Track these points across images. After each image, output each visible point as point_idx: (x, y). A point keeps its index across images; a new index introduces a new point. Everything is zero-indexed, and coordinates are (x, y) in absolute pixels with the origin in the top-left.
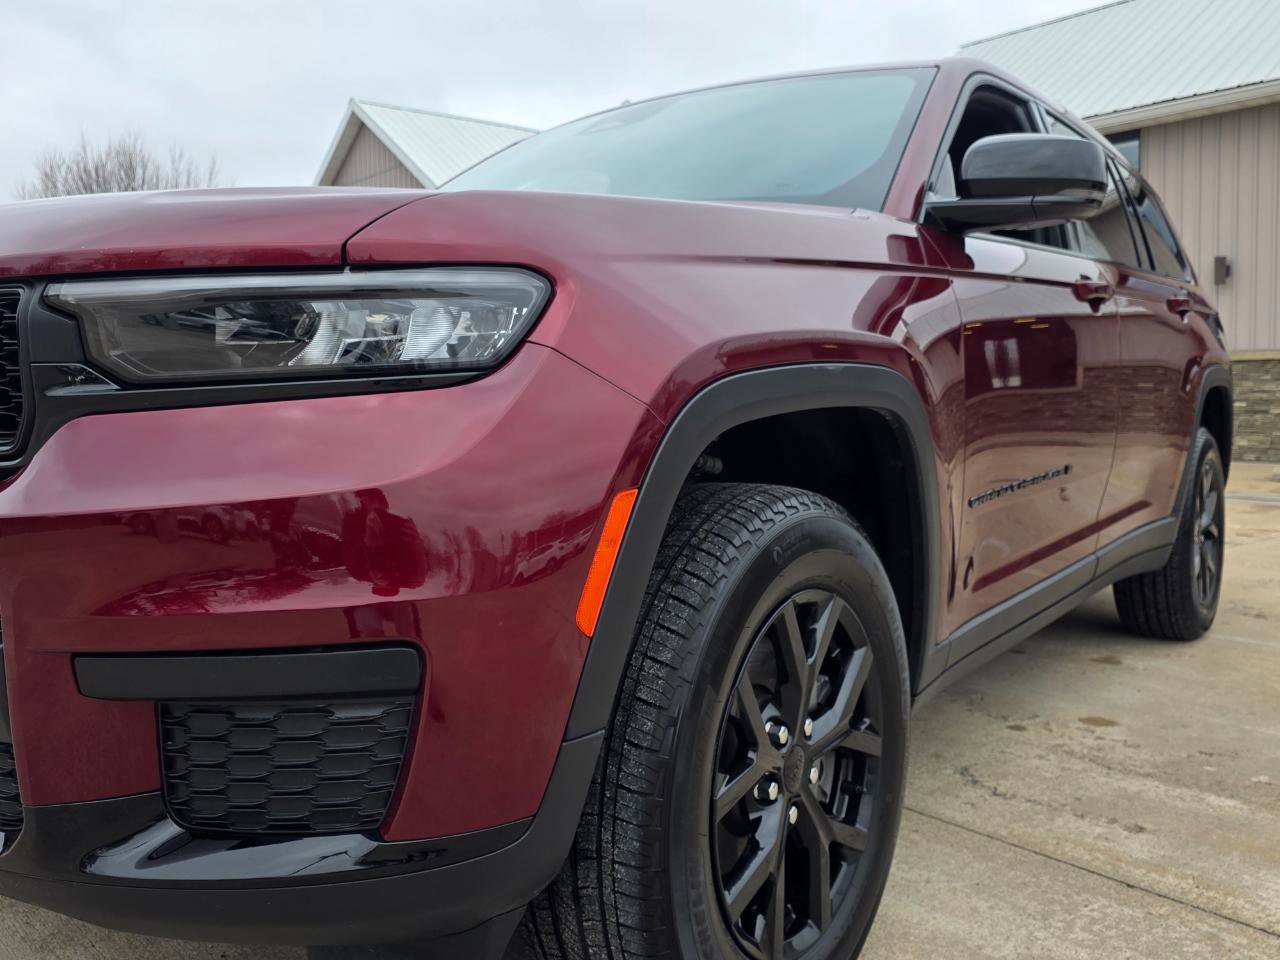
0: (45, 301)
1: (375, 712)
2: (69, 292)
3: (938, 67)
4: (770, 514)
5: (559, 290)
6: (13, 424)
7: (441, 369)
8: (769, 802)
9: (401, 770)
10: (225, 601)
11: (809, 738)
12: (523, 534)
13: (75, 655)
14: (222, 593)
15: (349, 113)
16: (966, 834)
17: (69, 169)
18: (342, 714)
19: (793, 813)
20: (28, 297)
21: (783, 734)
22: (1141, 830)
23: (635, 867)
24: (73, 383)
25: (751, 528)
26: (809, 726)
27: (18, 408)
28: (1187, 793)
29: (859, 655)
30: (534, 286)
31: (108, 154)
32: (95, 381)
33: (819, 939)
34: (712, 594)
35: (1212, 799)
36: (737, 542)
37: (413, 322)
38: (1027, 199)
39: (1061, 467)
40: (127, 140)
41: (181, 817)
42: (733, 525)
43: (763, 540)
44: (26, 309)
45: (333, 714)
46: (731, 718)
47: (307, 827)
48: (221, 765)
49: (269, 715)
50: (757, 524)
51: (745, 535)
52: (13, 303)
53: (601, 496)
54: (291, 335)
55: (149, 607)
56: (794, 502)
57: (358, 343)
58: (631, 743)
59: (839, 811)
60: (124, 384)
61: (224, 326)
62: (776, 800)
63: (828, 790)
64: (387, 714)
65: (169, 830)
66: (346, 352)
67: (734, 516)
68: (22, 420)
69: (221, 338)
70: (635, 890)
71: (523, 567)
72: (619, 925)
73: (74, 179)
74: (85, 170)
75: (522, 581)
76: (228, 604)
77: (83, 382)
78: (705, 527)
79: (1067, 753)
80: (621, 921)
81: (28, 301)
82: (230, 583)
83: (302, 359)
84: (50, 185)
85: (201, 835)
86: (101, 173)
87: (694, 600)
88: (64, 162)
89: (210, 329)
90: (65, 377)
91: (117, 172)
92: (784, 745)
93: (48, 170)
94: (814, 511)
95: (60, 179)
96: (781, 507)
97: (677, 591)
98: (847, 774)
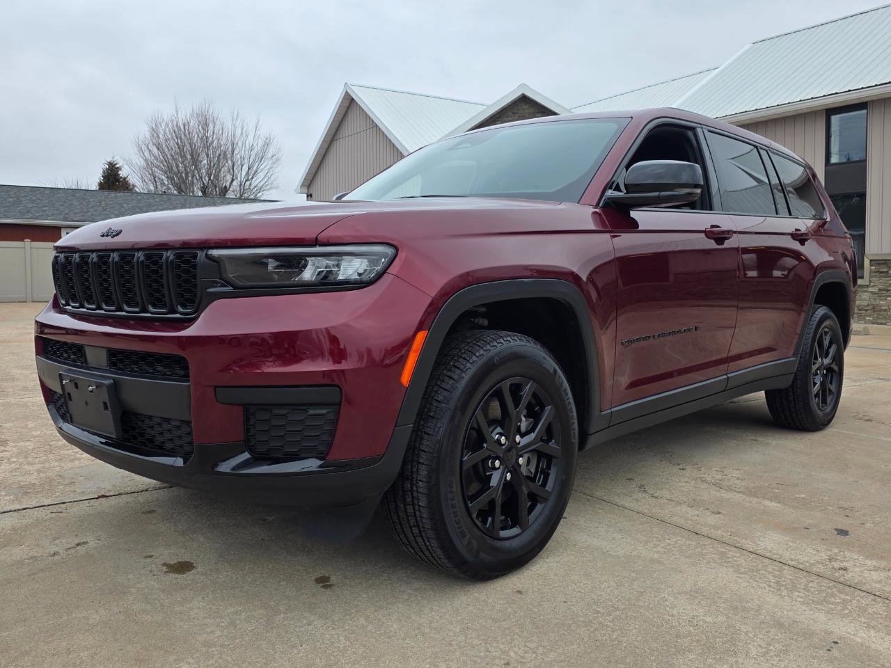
0: (208, 257)
1: (324, 411)
2: (215, 253)
3: (632, 118)
4: (495, 343)
5: (399, 252)
6: (194, 302)
7: (356, 282)
8: (495, 469)
9: (333, 434)
10: (268, 367)
11: (519, 443)
12: (389, 348)
13: (216, 387)
14: (267, 364)
15: (344, 92)
16: (626, 511)
17: (167, 125)
18: (311, 412)
19: (509, 476)
20: (201, 255)
21: (503, 440)
22: (719, 513)
23: (426, 482)
24: (216, 287)
25: (485, 349)
26: (518, 438)
27: (195, 295)
28: (755, 500)
29: (548, 408)
30: (390, 251)
31: (192, 115)
32: (225, 286)
33: (521, 533)
34: (464, 375)
35: (767, 503)
36: (477, 355)
37: (344, 265)
38: (656, 194)
39: (692, 326)
40: (204, 107)
41: (251, 452)
42: (477, 347)
43: (490, 354)
44: (200, 258)
45: (308, 412)
46: (472, 428)
47: (297, 455)
48: (267, 441)
49: (285, 412)
50: (488, 347)
51: (482, 352)
52: (195, 256)
53: (412, 333)
54: (297, 268)
55: (237, 369)
56: (509, 339)
57: (322, 271)
58: (425, 433)
59: (539, 481)
60: (235, 288)
61: (272, 264)
62: (499, 468)
63: (533, 471)
64: (328, 413)
65: (246, 456)
66: (318, 274)
67: (478, 344)
68: (197, 300)
69: (270, 268)
70: (425, 491)
71: (387, 362)
72: (419, 506)
73: (170, 132)
74: (177, 126)
75: (388, 366)
76: (271, 368)
77: (219, 287)
78: (466, 348)
79: (702, 481)
80: (420, 504)
81: (201, 256)
82: (271, 359)
83: (301, 278)
84: (155, 135)
85: (259, 459)
86: (187, 128)
87: (455, 377)
88: (163, 120)
89: (266, 265)
90: (214, 284)
91: (197, 126)
92: (504, 445)
93: (154, 126)
94: (519, 342)
95: (162, 132)
96: (502, 341)
97: (449, 374)
98: (543, 464)
